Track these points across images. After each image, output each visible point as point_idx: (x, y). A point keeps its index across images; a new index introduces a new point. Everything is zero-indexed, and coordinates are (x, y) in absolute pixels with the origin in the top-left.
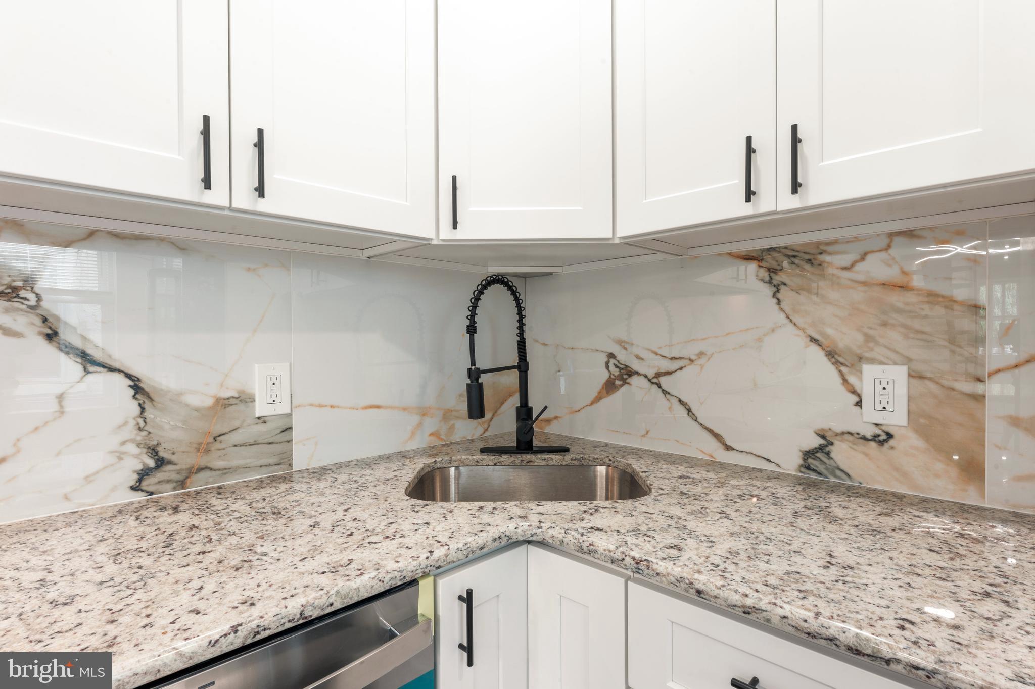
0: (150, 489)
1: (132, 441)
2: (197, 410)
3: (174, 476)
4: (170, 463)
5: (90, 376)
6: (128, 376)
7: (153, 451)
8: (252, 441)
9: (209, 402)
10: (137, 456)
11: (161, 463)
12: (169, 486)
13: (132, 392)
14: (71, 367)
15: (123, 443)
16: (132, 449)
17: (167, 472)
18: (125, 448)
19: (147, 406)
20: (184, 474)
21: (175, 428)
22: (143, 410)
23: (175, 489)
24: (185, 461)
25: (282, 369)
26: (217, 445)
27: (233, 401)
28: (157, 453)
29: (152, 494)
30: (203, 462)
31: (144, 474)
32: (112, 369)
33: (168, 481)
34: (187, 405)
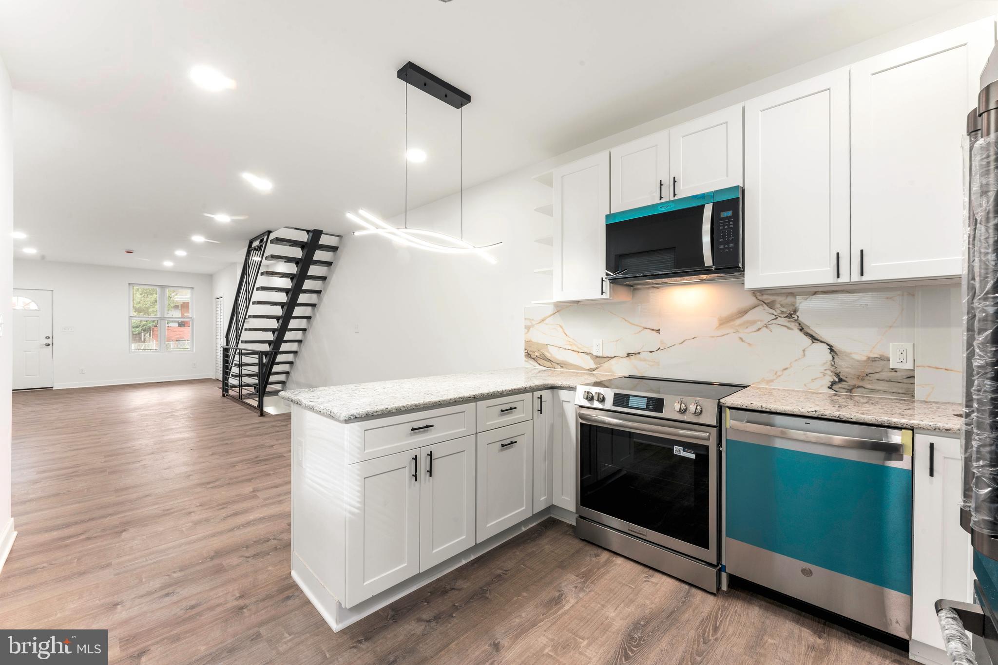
0: (836, 390)
1: (829, 370)
2: (858, 361)
3: (846, 387)
4: (845, 381)
5: (814, 344)
6: (828, 345)
7: (838, 375)
8: (888, 380)
9: (865, 358)
10: (831, 376)
11: (841, 380)
12: (845, 390)
13: (829, 351)
14: (808, 340)
15: (826, 370)
16: (829, 373)
17: (843, 385)
18: (826, 372)
19: (836, 357)
20: (852, 387)
21: (847, 367)
22: (834, 358)
23: (847, 392)
24: (852, 382)
25: (909, 346)
26: (868, 378)
27: (876, 359)
28: (839, 376)
29: (837, 392)
30: (861, 384)
31: (833, 383)
32: (822, 342)
33: (844, 388)
34: (853, 359)
